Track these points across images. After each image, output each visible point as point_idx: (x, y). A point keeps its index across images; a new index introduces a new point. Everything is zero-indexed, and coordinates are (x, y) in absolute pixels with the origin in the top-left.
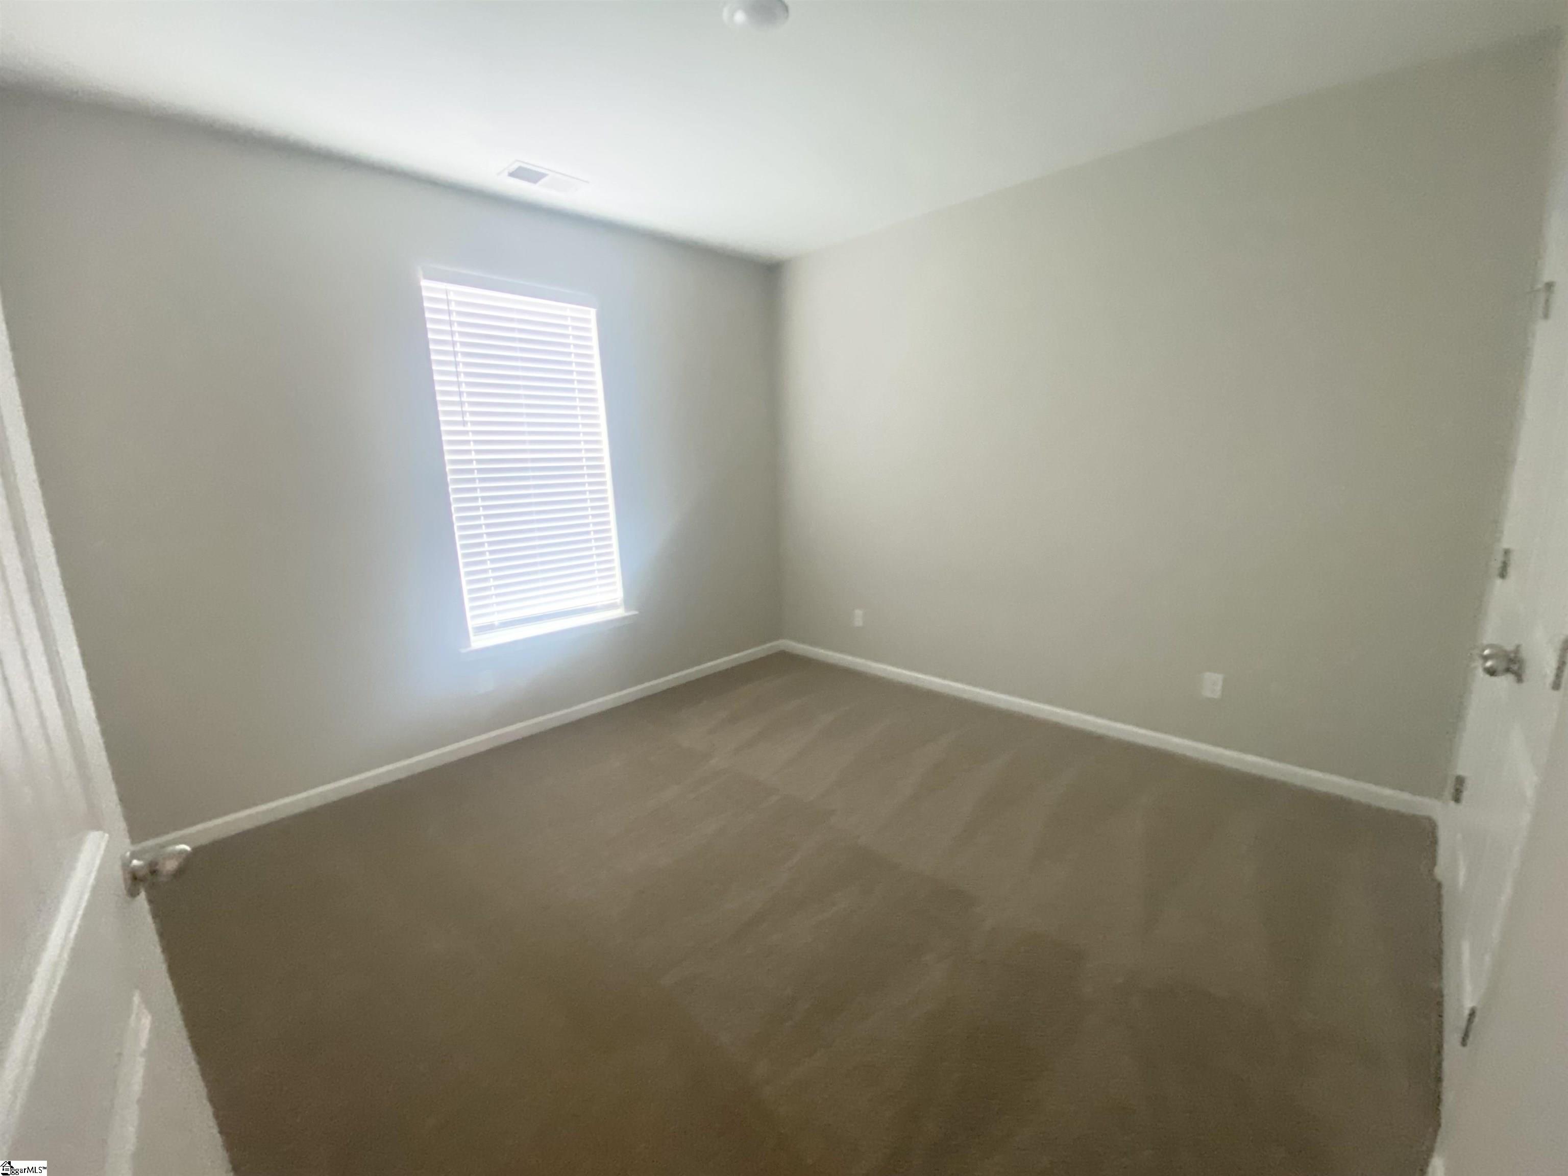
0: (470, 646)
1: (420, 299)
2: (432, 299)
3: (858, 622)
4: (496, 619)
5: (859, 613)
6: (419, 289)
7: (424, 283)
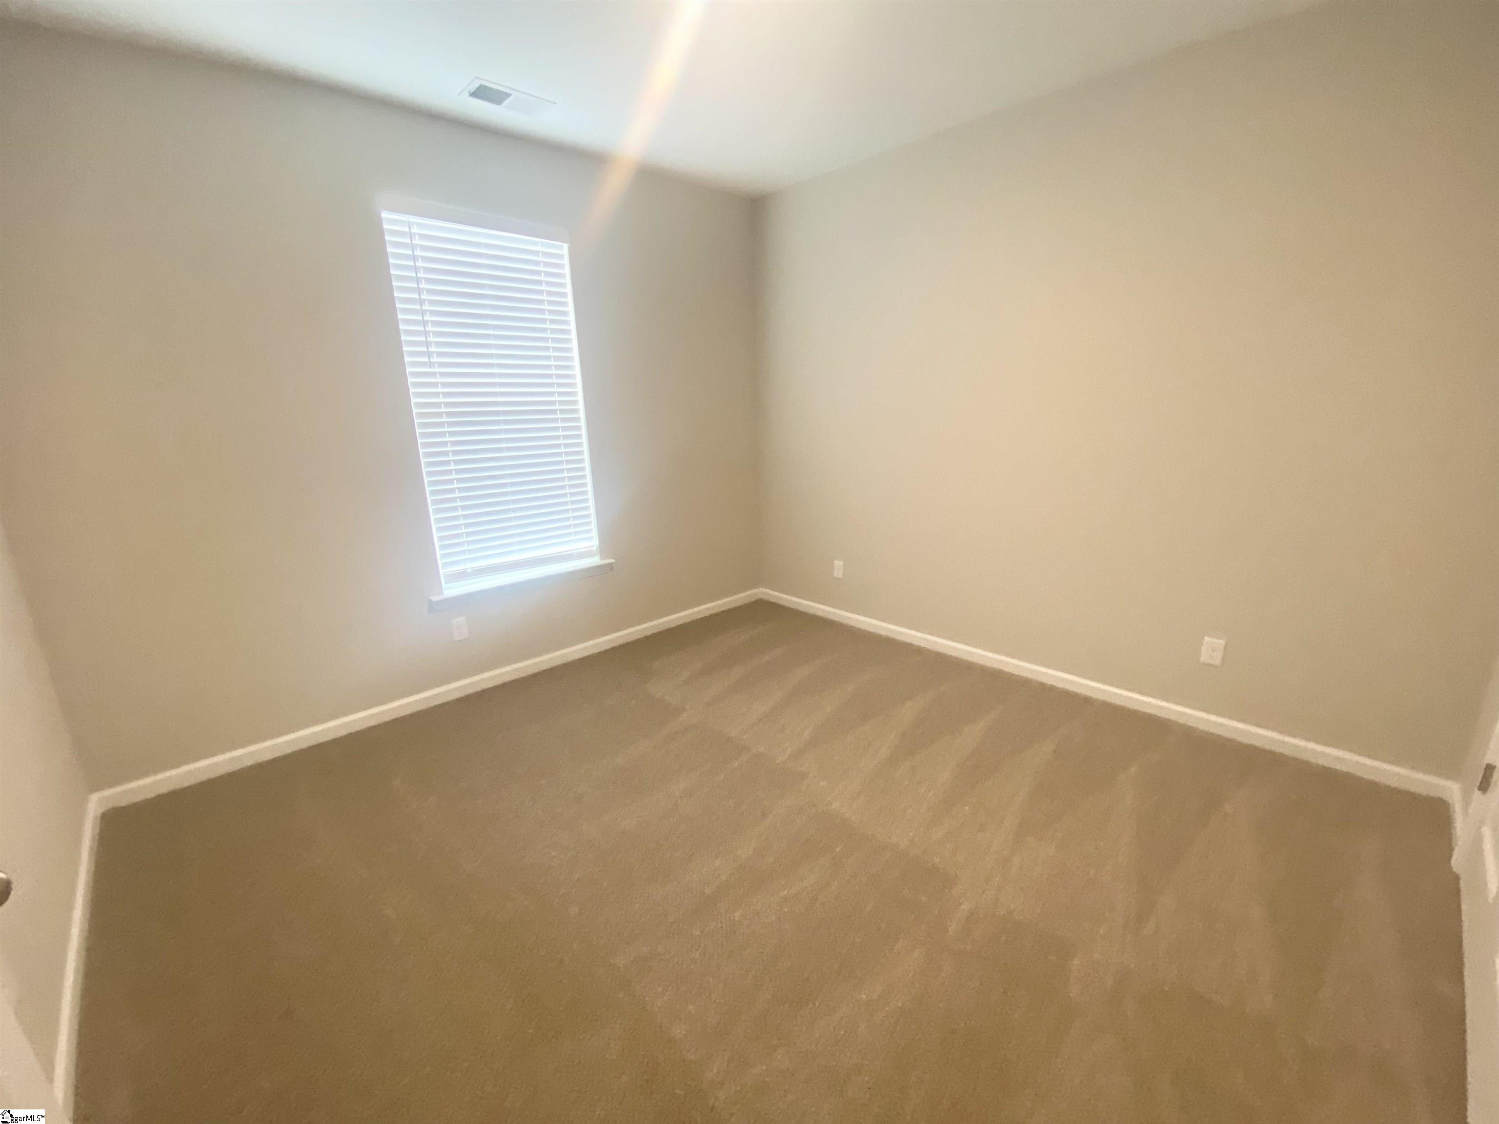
0: (442, 593)
1: (381, 232)
2: (394, 233)
3: (838, 573)
4: (469, 566)
5: (838, 563)
6: (380, 222)
7: (385, 215)
